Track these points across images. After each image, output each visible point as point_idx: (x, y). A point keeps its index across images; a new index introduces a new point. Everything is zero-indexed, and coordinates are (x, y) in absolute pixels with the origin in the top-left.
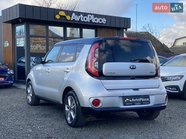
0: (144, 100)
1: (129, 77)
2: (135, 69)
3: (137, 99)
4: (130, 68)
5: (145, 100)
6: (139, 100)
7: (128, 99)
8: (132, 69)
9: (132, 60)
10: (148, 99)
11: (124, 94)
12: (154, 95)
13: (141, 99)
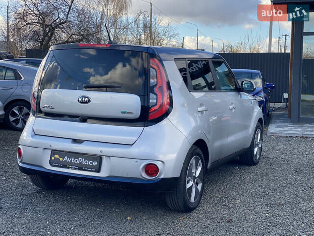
0: (86, 162)
1: (78, 117)
2: (86, 102)
3: (73, 159)
4: (78, 100)
5: (89, 163)
6: (76, 161)
7: (57, 156)
8: (81, 102)
9: (84, 85)
10: (95, 163)
11: (50, 146)
12: (109, 157)
13: (81, 160)
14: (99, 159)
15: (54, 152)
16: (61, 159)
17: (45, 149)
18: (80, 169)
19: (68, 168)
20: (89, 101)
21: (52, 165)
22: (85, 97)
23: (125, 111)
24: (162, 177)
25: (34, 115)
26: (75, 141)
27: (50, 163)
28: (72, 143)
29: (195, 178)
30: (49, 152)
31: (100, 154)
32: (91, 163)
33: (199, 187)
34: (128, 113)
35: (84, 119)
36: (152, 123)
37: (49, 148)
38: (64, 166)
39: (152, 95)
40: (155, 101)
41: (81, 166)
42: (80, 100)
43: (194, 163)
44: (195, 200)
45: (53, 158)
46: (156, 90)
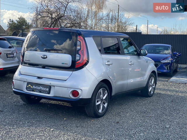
3: (37, 87)
4: (41, 57)
5: (44, 89)
6: (39, 88)
7: (30, 85)
8: (42, 58)
11: (27, 80)
12: (54, 86)
13: (41, 88)
14: (50, 87)
15: (28, 83)
16: (32, 87)
17: (24, 81)
18: (40, 92)
19: (35, 91)
20: (46, 57)
21: (27, 90)
22: (45, 56)
23: (63, 63)
24: (81, 98)
25: (21, 64)
26: (39, 78)
27: (26, 89)
28: (37, 79)
29: (102, 100)
30: (26, 83)
31: (50, 85)
32: (45, 89)
33: (106, 105)
34: (65, 64)
35: (44, 67)
36: (77, 70)
37: (26, 81)
38: (33, 91)
39: (77, 55)
40: (79, 58)
41: (41, 91)
42: (42, 56)
43: (102, 92)
44: (102, 112)
45: (28, 86)
46: (80, 52)
